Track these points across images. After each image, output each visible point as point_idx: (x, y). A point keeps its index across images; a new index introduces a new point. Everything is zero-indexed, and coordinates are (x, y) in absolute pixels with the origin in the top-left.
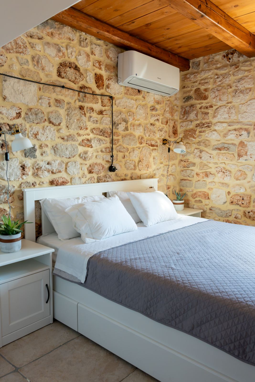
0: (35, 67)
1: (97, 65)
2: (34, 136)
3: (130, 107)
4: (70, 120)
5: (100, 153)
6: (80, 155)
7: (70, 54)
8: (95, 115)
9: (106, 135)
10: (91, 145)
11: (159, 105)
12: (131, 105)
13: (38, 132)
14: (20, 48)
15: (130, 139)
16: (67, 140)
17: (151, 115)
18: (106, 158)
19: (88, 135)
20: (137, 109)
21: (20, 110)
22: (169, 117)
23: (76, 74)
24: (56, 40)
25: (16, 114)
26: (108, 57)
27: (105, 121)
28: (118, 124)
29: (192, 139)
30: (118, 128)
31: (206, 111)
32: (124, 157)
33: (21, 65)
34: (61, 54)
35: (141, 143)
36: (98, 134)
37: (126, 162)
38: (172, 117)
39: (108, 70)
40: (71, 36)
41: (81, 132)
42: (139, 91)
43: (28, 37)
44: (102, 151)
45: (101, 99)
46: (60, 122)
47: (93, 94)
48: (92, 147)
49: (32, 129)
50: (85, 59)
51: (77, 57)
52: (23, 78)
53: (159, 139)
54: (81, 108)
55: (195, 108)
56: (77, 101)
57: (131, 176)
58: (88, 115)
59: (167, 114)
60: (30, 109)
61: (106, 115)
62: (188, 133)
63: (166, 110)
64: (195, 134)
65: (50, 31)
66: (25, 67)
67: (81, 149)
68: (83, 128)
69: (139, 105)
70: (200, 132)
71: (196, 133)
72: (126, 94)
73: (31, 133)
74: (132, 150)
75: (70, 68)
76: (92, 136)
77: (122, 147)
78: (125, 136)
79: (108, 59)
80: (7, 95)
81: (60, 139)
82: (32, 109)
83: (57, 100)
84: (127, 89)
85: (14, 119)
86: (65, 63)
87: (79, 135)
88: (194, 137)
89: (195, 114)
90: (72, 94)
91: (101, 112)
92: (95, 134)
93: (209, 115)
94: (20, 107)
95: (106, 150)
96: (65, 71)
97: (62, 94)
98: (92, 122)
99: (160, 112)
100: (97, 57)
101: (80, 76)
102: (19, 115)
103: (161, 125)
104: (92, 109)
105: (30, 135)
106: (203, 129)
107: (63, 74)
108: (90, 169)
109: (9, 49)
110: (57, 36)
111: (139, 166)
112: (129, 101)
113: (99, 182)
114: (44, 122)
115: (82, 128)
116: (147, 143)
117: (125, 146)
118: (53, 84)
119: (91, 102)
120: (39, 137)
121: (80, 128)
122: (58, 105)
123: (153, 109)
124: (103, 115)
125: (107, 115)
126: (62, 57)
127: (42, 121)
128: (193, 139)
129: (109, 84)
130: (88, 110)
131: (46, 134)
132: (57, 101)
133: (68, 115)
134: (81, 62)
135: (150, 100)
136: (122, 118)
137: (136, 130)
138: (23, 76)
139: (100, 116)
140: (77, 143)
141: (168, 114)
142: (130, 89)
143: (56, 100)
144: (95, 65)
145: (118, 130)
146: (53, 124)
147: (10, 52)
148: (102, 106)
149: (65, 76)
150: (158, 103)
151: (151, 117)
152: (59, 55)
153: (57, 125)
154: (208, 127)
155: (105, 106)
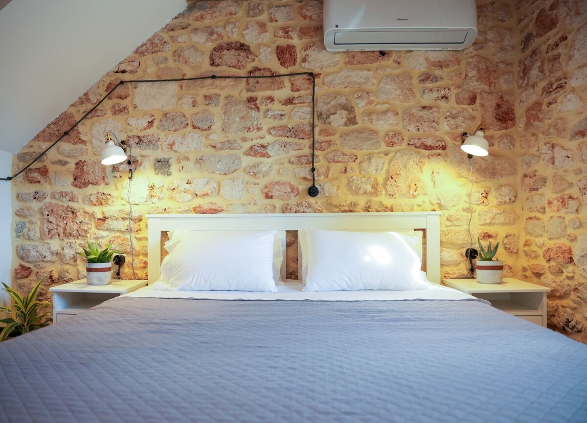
0: (176, 63)
1: (281, 33)
2: (168, 147)
3: (360, 83)
4: (228, 119)
5: (287, 165)
6: (244, 170)
7: (230, 32)
8: (277, 107)
9: (302, 135)
10: (267, 153)
11: (444, 68)
12: (361, 80)
13: (174, 142)
14: (157, 47)
15: (357, 138)
16: (221, 149)
17: (421, 90)
18: (299, 174)
19: (261, 138)
20: (379, 84)
21: (152, 118)
22: (479, 88)
23: (239, 55)
24: (207, 22)
25: (147, 123)
26: (305, 17)
27: (298, 114)
28: (329, 116)
29: (537, 125)
30: (331, 122)
31: (555, 52)
32: (346, 170)
33: (158, 66)
34: (215, 36)
35: (393, 144)
36: (281, 136)
37: (351, 180)
38: (490, 86)
39: (303, 36)
40: (232, 9)
41: (248, 135)
42: (382, 53)
43: (170, 31)
44: (290, 162)
45: (290, 81)
46: (210, 124)
47: (273, 76)
48: (269, 157)
49: (167, 139)
50: (257, 31)
51: (243, 32)
52: (159, 79)
53: (448, 133)
54: (251, 100)
55: (539, 55)
56: (244, 91)
57: (367, 206)
58: (263, 108)
59: (473, 82)
60: (166, 115)
61: (301, 103)
62: (531, 112)
63: (470, 75)
64: (540, 110)
65: (199, 14)
66: (163, 66)
67: (247, 161)
68: (252, 129)
69: (384, 77)
70: (550, 104)
71: (543, 108)
72: (350, 63)
73: (165, 144)
74: (366, 157)
75: (228, 50)
76: (269, 139)
77: (339, 153)
78: (347, 135)
79: (304, 20)
80: (137, 104)
81: (210, 148)
82: (167, 113)
83: (207, 96)
84: (350, 55)
85: (145, 129)
86: (221, 46)
87: (244, 140)
88: (539, 118)
89: (539, 68)
90: (232, 83)
91: (289, 101)
92: (276, 136)
93: (561, 59)
94: (153, 114)
95: (299, 161)
96: (220, 56)
97: (214, 87)
98: (270, 118)
99: (450, 82)
100: (281, 23)
101: (248, 57)
102: (151, 123)
103: (456, 105)
104: (271, 99)
105: (163, 146)
106: (553, 96)
107: (217, 61)
108: (266, 190)
109: (142, 53)
110: (209, 16)
111: (387, 187)
112: (354, 73)
113: (284, 213)
114: (185, 128)
115: (249, 129)
116: (411, 143)
117: (347, 150)
118: (202, 77)
119: (269, 88)
120: (175, 147)
121: (246, 130)
122: (207, 103)
123: (426, 78)
124: (295, 104)
125: (304, 103)
126: (216, 40)
127: (182, 126)
128: (540, 124)
129: (306, 55)
130: (263, 101)
131: (186, 143)
132: (207, 98)
133: (225, 113)
134: (250, 38)
135: (417, 64)
136: (339, 104)
137: (377, 120)
138: (159, 77)
139: (290, 107)
140: (239, 152)
141: (475, 82)
142: (359, 53)
143: (205, 97)
144: (276, 35)
145: (330, 124)
146: (199, 128)
147: (144, 55)
148: (292, 90)
149: (220, 62)
150: (441, 65)
151: (422, 93)
152: (212, 38)
153: (205, 130)
154: (561, 87)
155: (298, 90)
